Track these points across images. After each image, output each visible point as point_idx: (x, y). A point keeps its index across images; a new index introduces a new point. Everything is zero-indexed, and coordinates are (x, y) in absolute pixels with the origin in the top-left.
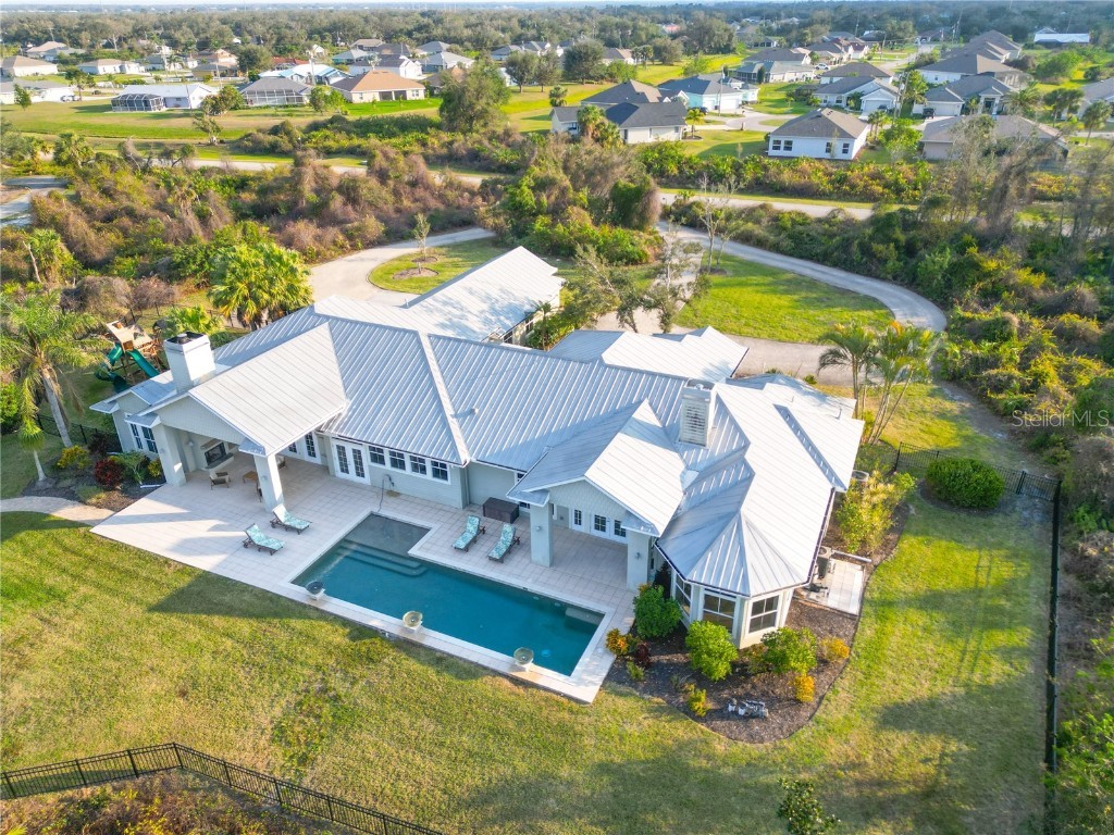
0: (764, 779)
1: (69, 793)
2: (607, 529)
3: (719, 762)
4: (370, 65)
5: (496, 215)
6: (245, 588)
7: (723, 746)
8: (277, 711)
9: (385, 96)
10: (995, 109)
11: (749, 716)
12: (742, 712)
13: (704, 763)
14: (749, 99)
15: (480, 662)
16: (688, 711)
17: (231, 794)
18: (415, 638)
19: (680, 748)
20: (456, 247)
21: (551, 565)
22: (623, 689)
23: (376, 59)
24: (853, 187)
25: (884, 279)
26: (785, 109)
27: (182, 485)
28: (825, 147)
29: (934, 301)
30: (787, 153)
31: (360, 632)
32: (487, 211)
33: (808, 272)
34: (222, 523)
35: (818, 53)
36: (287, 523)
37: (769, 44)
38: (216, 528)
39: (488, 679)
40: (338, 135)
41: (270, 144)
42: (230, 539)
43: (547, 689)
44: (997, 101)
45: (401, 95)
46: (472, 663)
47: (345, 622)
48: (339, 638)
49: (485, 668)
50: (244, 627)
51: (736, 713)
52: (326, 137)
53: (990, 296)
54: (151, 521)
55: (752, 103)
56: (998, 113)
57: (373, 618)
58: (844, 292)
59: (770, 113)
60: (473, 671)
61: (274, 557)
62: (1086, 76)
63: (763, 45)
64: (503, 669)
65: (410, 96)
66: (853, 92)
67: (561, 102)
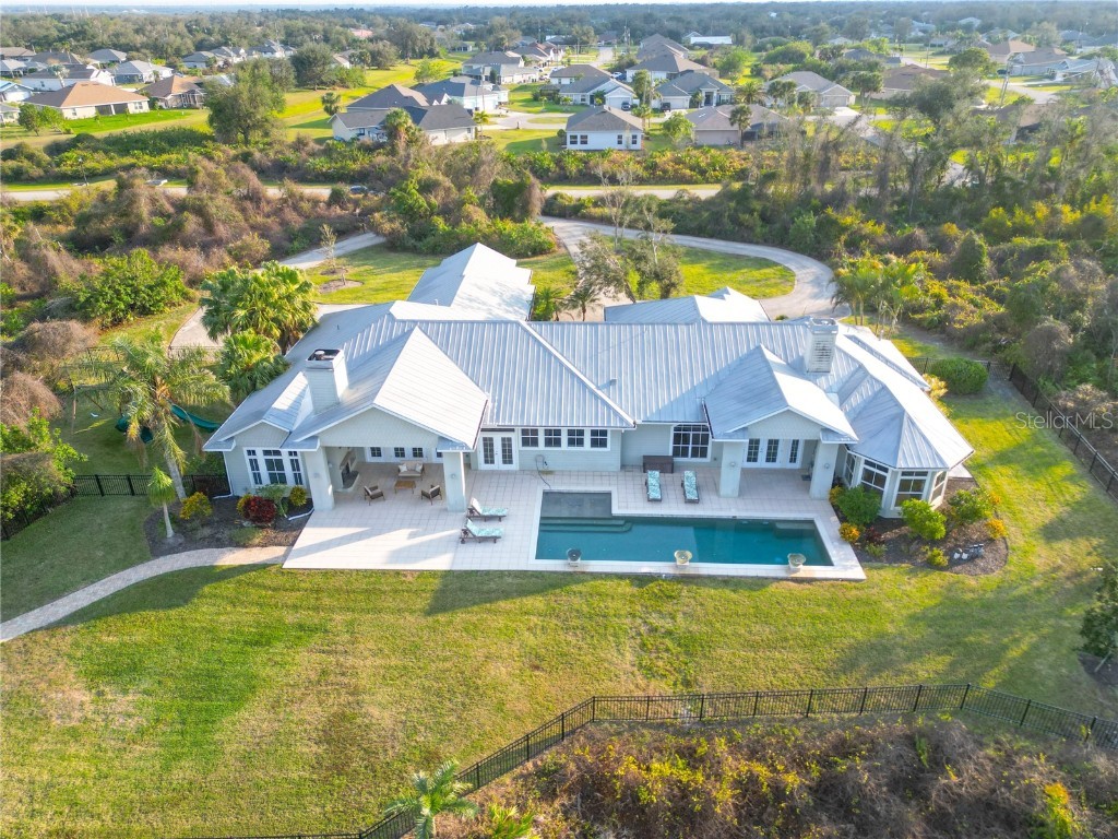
0: (1016, 593)
1: (517, 771)
2: (759, 460)
3: (981, 592)
4: (57, 77)
5: (391, 220)
6: (501, 574)
7: (975, 583)
8: (629, 657)
9: (103, 110)
10: (714, 101)
11: (972, 559)
12: (965, 556)
13: (971, 595)
14: (502, 101)
15: (760, 575)
16: (931, 565)
17: (651, 726)
18: (692, 572)
19: (949, 590)
20: (353, 256)
21: (739, 495)
22: (875, 564)
23: (65, 70)
24: (665, 171)
25: (757, 243)
26: (540, 109)
27: (334, 508)
28: (616, 140)
29: (810, 255)
30: (584, 147)
31: (641, 580)
32: (382, 217)
33: (694, 244)
34: (415, 530)
35: (528, 57)
36: (486, 514)
37: (465, 49)
38: (412, 536)
39: (775, 585)
40: (96, 155)
41: (12, 170)
42: (440, 539)
43: (827, 580)
44: (715, 95)
45: (121, 109)
46: (752, 577)
47: (621, 576)
48: (626, 588)
49: (766, 578)
50: (537, 602)
51: (960, 559)
52: (84, 158)
53: (853, 246)
54: (339, 545)
55: (505, 103)
56: (718, 104)
57: (641, 567)
58: (738, 257)
59: (529, 112)
60: (759, 583)
61: (499, 544)
62: (752, 72)
63: (459, 49)
64: (782, 574)
65: (132, 109)
66: (595, 90)
67: (336, 108)
